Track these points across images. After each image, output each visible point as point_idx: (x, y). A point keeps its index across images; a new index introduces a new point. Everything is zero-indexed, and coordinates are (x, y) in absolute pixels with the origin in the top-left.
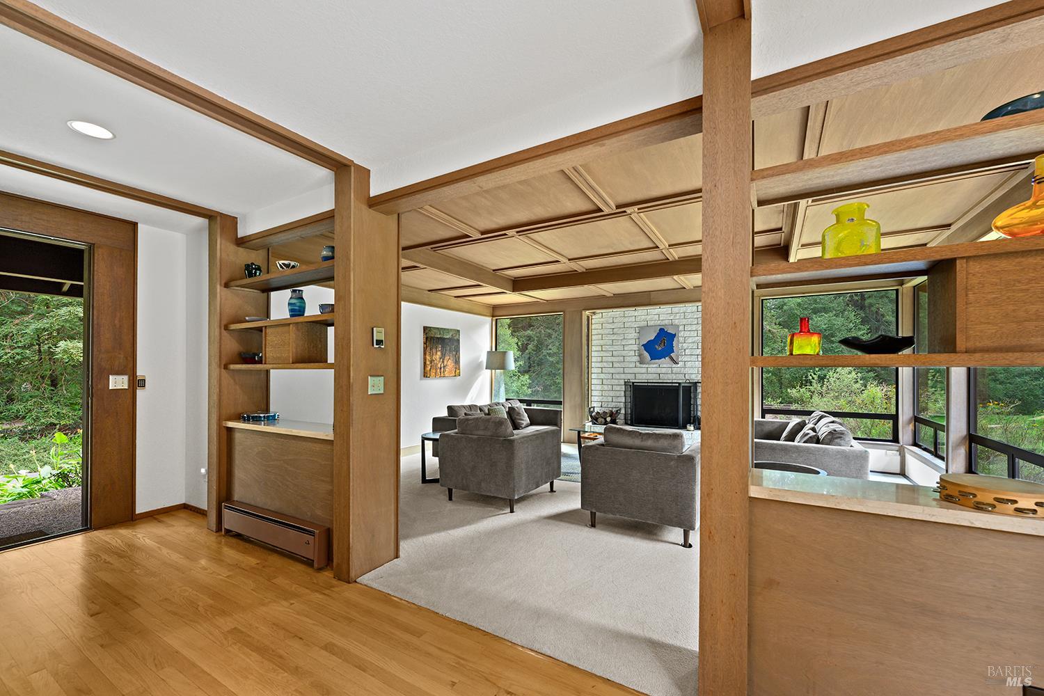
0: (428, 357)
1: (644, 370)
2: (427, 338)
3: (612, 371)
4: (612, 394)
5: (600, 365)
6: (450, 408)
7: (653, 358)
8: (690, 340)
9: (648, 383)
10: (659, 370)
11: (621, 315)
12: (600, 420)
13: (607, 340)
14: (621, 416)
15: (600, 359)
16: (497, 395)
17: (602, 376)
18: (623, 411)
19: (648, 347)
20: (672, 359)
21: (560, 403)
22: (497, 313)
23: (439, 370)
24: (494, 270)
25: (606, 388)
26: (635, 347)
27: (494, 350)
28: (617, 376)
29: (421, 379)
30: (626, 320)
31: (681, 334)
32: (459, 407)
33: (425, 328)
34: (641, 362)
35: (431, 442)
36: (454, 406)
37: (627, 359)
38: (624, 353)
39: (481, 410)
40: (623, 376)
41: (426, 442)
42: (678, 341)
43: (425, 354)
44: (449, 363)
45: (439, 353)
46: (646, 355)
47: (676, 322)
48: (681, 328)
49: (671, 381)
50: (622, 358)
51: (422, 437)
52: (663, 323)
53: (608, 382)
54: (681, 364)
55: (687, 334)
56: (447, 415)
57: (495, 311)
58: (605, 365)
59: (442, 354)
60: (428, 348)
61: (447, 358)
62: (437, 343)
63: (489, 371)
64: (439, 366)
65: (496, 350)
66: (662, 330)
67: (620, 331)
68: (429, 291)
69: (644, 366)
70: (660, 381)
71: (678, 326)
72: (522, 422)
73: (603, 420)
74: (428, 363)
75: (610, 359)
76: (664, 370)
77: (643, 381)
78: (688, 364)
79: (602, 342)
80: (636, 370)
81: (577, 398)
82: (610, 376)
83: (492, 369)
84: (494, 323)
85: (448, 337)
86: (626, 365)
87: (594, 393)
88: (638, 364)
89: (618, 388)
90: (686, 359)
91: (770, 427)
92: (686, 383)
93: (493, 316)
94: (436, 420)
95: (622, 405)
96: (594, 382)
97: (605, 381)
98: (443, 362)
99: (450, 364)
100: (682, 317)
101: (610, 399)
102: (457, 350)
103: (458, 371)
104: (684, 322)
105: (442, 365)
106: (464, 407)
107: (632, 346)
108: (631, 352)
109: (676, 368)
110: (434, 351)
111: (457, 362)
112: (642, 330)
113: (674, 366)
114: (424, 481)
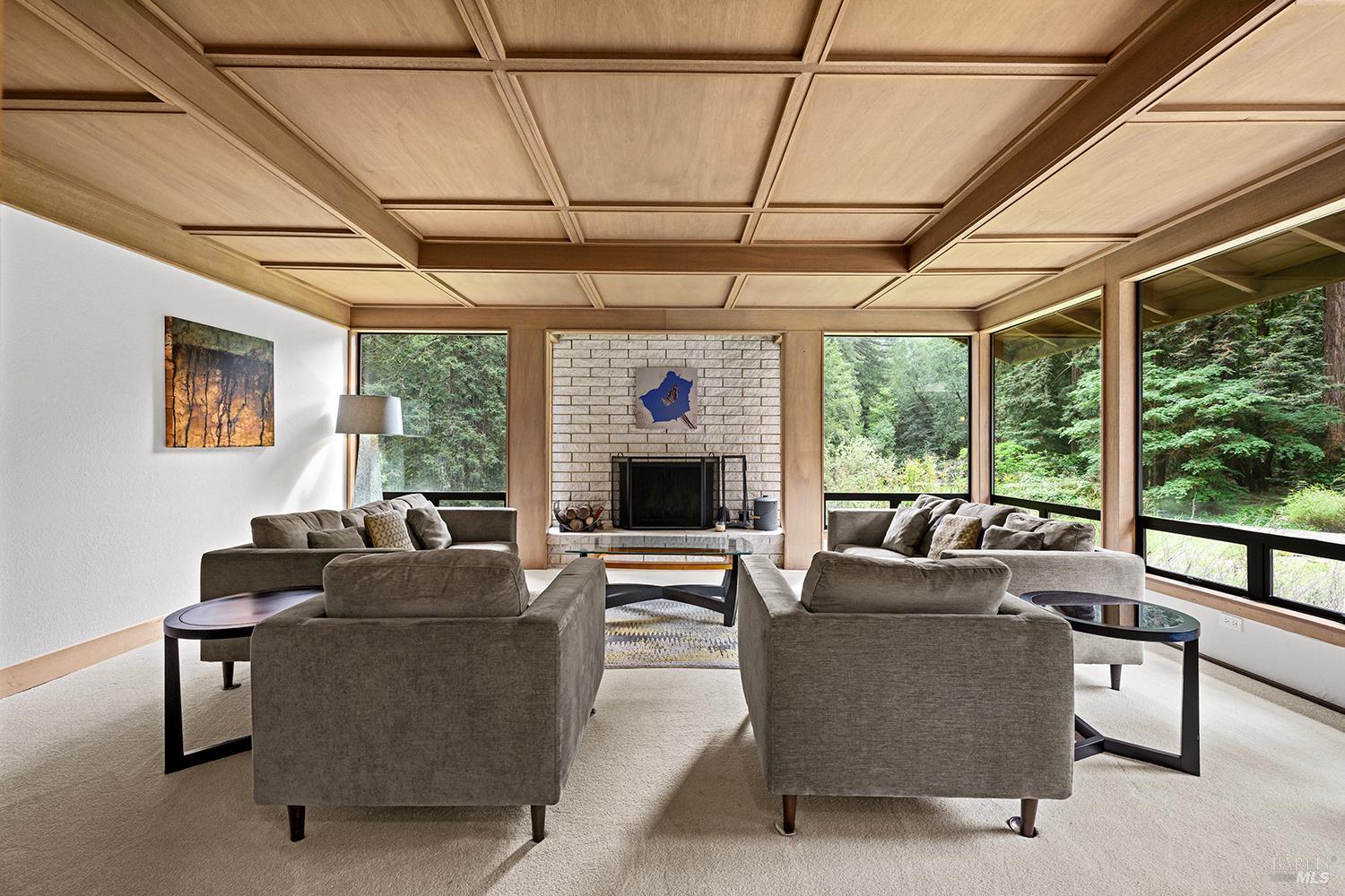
0: (180, 396)
1: (642, 438)
2: (176, 348)
3: (589, 438)
4: (587, 477)
5: (567, 429)
6: (259, 524)
7: (656, 420)
8: (712, 392)
9: (648, 458)
10: (666, 438)
11: (605, 347)
12: (575, 523)
13: (582, 386)
14: (605, 515)
15: (567, 419)
16: (365, 486)
17: (572, 448)
18: (608, 506)
19: (650, 400)
20: (687, 421)
21: (501, 497)
22: (361, 320)
23: (213, 431)
24: (384, 201)
25: (577, 467)
26: (628, 401)
27: (353, 392)
28: (598, 448)
29: (156, 450)
30: (613, 355)
31: (701, 381)
32: (287, 518)
33: (172, 324)
34: (638, 425)
35: (197, 642)
36: (274, 518)
37: (615, 419)
38: (609, 409)
39: (347, 522)
40: (607, 448)
41: (182, 642)
42: (697, 392)
43: (170, 385)
44: (243, 415)
45: (215, 389)
46: (647, 412)
47: (693, 363)
48: (700, 373)
49: (684, 455)
50: (606, 418)
51: (168, 628)
52: (673, 363)
53: (583, 458)
54: (700, 429)
55: (708, 382)
56: (249, 540)
57: (356, 315)
58: (577, 429)
59: (224, 392)
60: (182, 375)
61: (238, 402)
62: (210, 363)
63: (342, 436)
64: (215, 419)
65: (358, 393)
66: (671, 374)
67: (603, 373)
68: (185, 228)
69: (643, 431)
70: (667, 455)
71: (696, 370)
72: (439, 539)
73: (580, 523)
74: (179, 409)
75: (586, 419)
76: (673, 438)
77: (642, 455)
78: (710, 429)
79: (571, 390)
80: (630, 438)
81: (534, 487)
82: (586, 448)
83: (348, 433)
84: (354, 340)
85: (242, 353)
86: (613, 428)
87: (557, 477)
88: (633, 428)
89: (599, 467)
90: (706, 420)
91: (863, 521)
92: (709, 457)
93: (351, 326)
94: (209, 560)
95: (606, 496)
96: (556, 457)
97: (575, 456)
98: (226, 410)
99: (248, 417)
100: (701, 356)
101: (585, 486)
102: (267, 387)
103: (267, 435)
104: (704, 364)
105: (225, 418)
106: (301, 517)
107: (623, 398)
108: (622, 408)
109: (693, 435)
110: (199, 381)
111: (267, 413)
112: (639, 373)
113: (689, 431)
114: (175, 759)
